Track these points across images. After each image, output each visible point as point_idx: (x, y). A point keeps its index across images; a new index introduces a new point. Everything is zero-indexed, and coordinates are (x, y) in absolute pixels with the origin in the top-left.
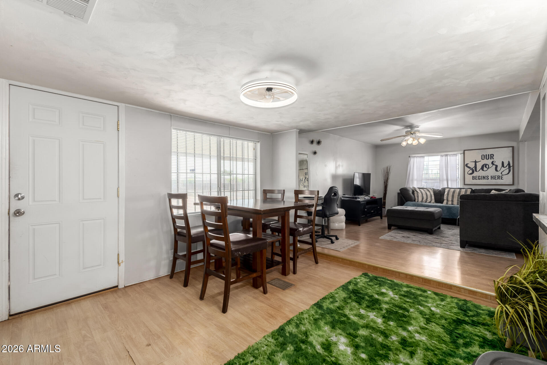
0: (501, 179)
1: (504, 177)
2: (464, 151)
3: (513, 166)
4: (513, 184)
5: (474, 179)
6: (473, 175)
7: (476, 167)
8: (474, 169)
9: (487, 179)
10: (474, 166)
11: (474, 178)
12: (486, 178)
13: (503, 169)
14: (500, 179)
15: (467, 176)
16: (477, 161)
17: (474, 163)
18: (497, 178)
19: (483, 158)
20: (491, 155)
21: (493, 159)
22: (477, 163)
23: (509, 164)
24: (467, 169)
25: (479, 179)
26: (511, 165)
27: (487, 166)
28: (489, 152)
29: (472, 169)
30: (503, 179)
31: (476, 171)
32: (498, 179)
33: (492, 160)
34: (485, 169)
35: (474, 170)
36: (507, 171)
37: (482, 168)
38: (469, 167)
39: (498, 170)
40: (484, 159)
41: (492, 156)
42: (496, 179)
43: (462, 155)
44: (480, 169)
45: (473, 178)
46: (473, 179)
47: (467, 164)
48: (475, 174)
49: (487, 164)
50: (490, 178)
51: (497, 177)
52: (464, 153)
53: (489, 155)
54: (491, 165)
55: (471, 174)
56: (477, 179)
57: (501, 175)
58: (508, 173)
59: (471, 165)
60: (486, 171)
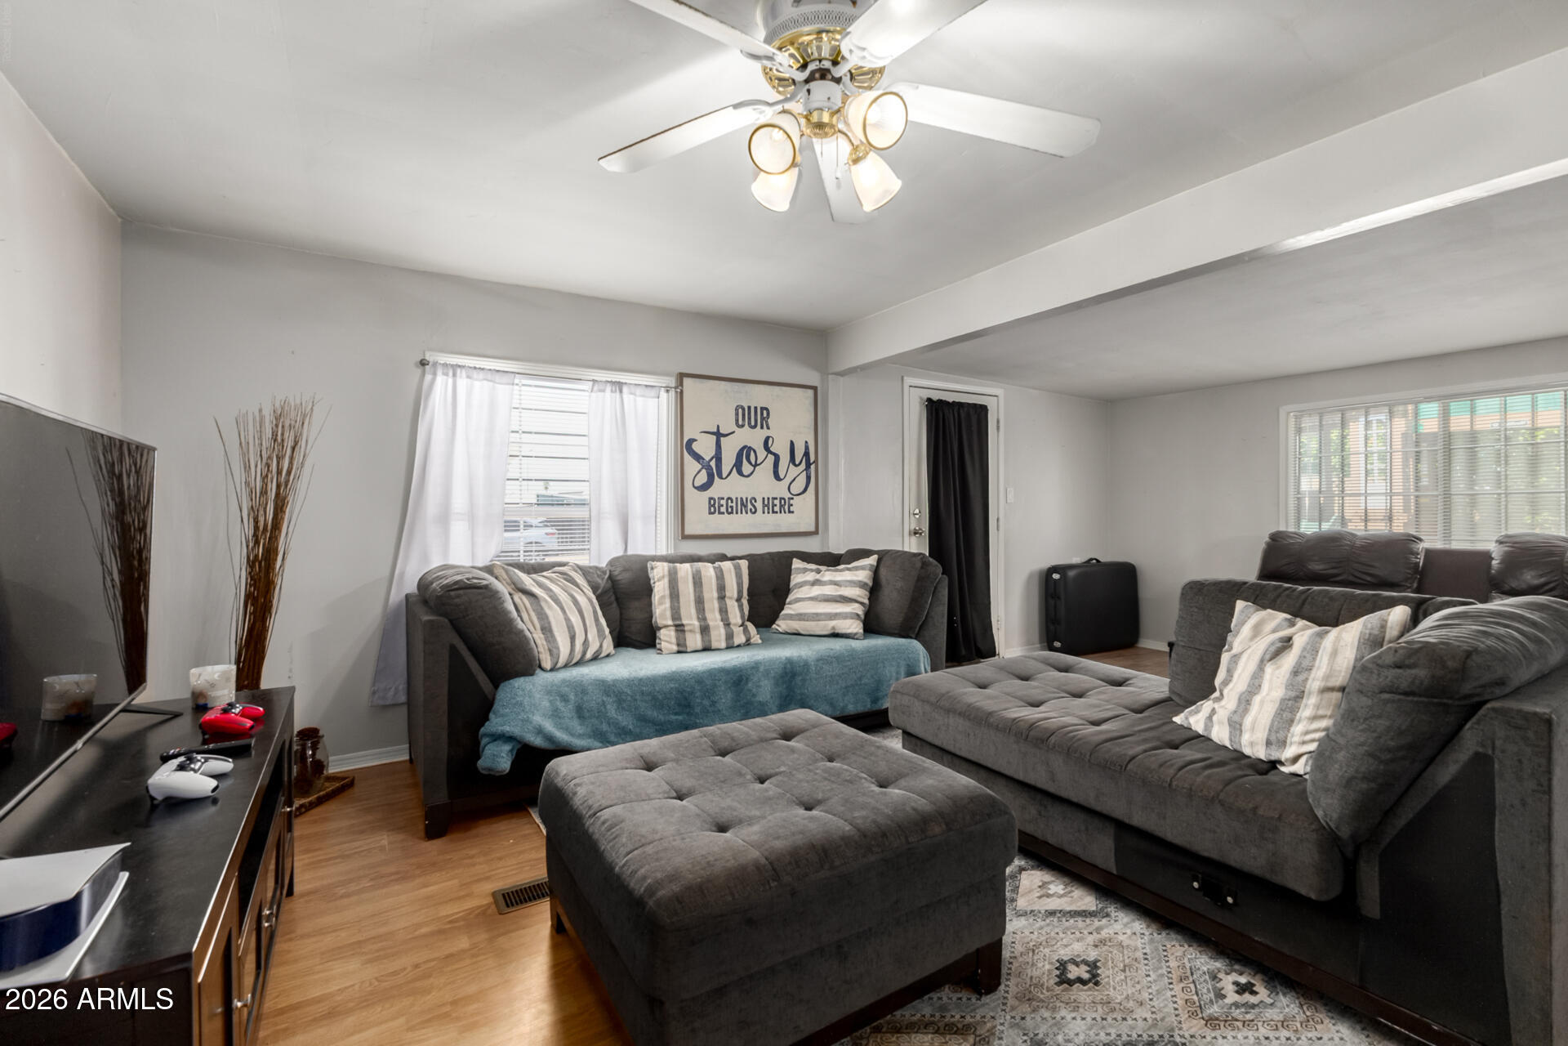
0: (790, 512)
1: (796, 501)
2: (681, 377)
3: (816, 462)
4: (815, 532)
5: (712, 509)
6: (711, 492)
7: (718, 457)
8: (713, 464)
9: (753, 510)
10: (713, 452)
11: (714, 507)
12: (750, 506)
13: (794, 471)
14: (785, 512)
15: (690, 492)
16: (721, 431)
17: (715, 437)
18: (777, 509)
19: (740, 423)
20: (762, 409)
21: (768, 428)
22: (722, 439)
23: (807, 454)
24: (692, 466)
25: (730, 510)
26: (812, 459)
27: (752, 458)
28: (758, 397)
29: (708, 467)
30: (793, 512)
31: (720, 477)
32: (781, 512)
33: (765, 433)
34: (747, 468)
35: (714, 471)
36: (802, 479)
37: (738, 466)
38: (698, 457)
39: (782, 477)
40: (743, 426)
41: (757, 417)
42: (777, 512)
43: (675, 392)
44: (732, 468)
45: (710, 506)
46: (710, 513)
47: (691, 441)
48: (720, 489)
49: (750, 448)
50: (759, 505)
51: (777, 502)
52: (679, 389)
53: (756, 408)
54: (762, 453)
55: (704, 487)
56: (723, 509)
57: (787, 495)
58: (805, 490)
59: (705, 446)
60: (748, 476)
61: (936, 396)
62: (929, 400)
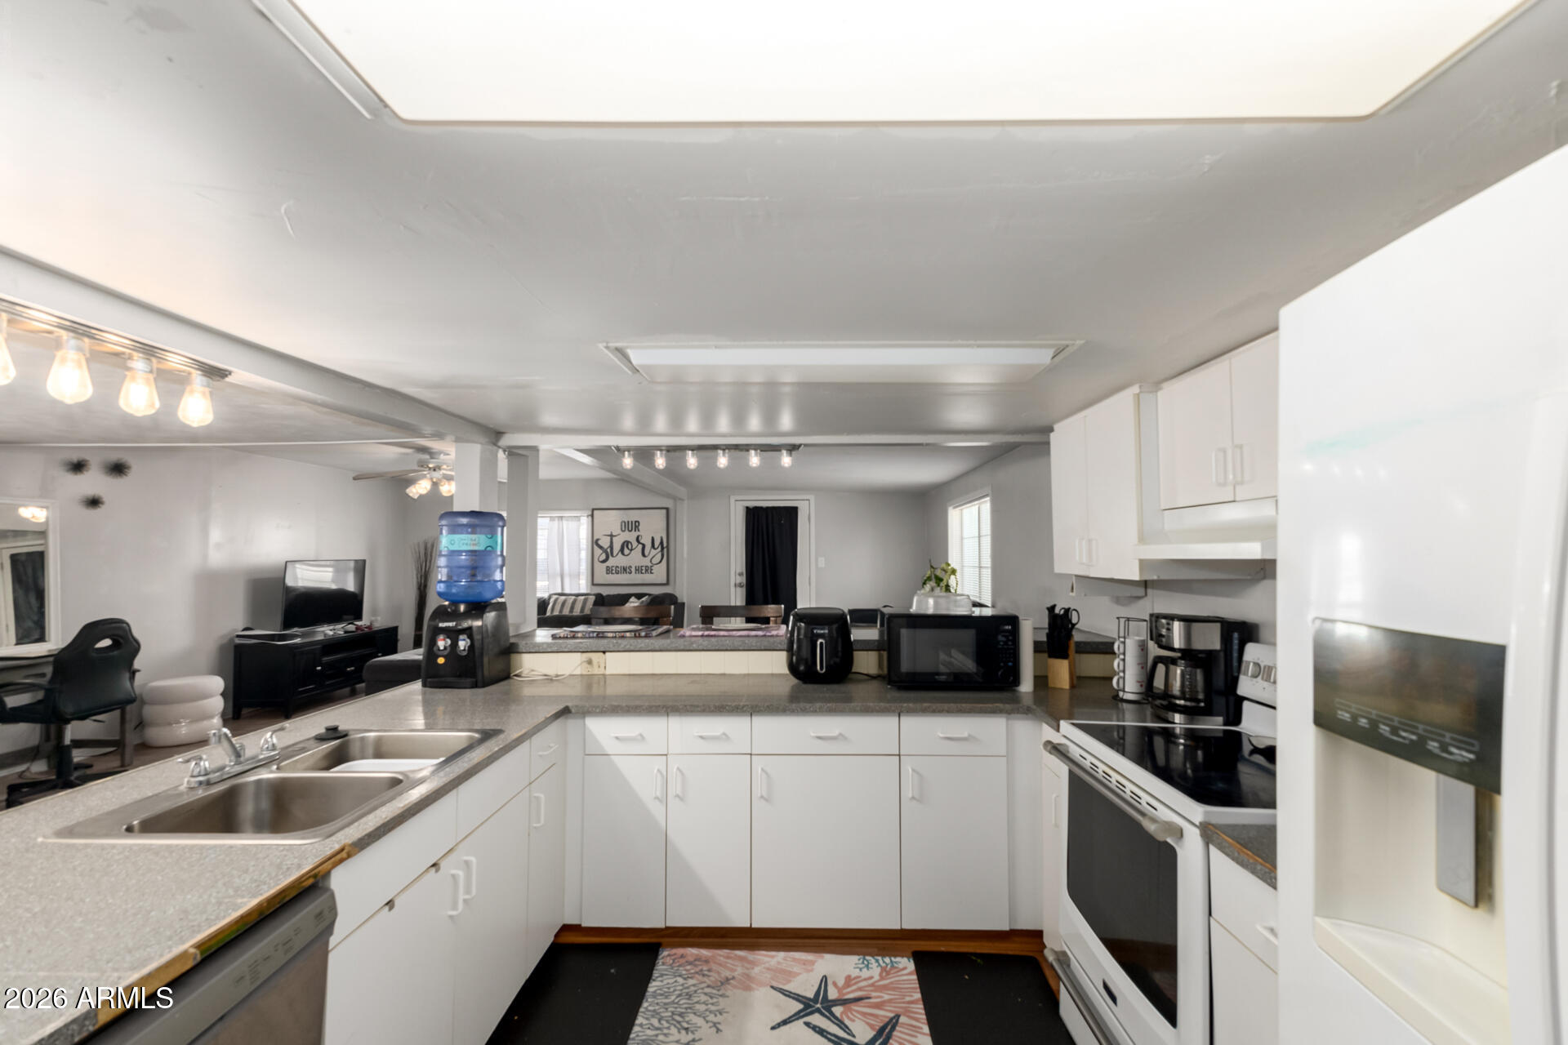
0: (651, 573)
1: (655, 568)
2: (593, 510)
3: (668, 547)
4: (667, 583)
6: (608, 564)
7: (611, 547)
8: (609, 550)
9: (630, 572)
10: (609, 544)
11: (609, 570)
12: (628, 570)
13: (654, 552)
14: (648, 573)
15: (597, 564)
16: (614, 534)
17: (609, 538)
18: (643, 571)
19: (623, 529)
20: (636, 522)
21: (639, 531)
22: (613, 538)
23: (662, 543)
24: (598, 551)
25: (617, 572)
26: (665, 545)
27: (630, 546)
28: (633, 516)
29: (605, 551)
30: (653, 573)
31: (612, 556)
32: (645, 573)
33: (637, 533)
34: (626, 551)
35: (609, 553)
36: (659, 556)
37: (622, 550)
38: (601, 547)
39: (647, 555)
40: (624, 531)
41: (636, 526)
42: (643, 573)
43: (590, 518)
44: (619, 552)
45: (607, 570)
46: (607, 573)
47: (598, 540)
48: (612, 562)
49: (629, 542)
50: (633, 570)
51: (644, 568)
52: (592, 516)
53: (632, 522)
54: (635, 544)
55: (604, 562)
56: (614, 572)
57: (650, 565)
58: (661, 562)
59: (605, 543)
60: (628, 555)
61: (752, 504)
62: (747, 508)
